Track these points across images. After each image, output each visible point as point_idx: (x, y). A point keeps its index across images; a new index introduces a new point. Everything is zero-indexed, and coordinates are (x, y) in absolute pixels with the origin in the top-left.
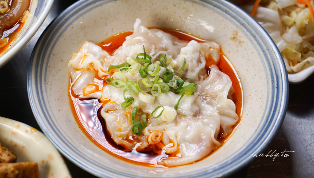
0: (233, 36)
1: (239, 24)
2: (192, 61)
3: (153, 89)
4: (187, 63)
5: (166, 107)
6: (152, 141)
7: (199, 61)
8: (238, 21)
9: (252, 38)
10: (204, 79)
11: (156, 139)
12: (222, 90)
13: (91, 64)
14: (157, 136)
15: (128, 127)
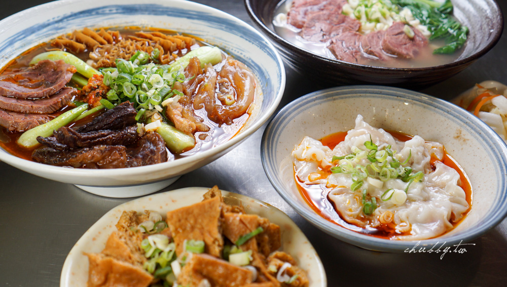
0: (456, 135)
1: (462, 123)
2: (417, 153)
3: (381, 174)
4: (412, 155)
5: (396, 190)
6: (384, 220)
7: (424, 155)
8: (461, 120)
9: (477, 135)
10: (430, 173)
11: (387, 219)
12: (451, 179)
13: (314, 155)
14: (388, 217)
15: (358, 208)
